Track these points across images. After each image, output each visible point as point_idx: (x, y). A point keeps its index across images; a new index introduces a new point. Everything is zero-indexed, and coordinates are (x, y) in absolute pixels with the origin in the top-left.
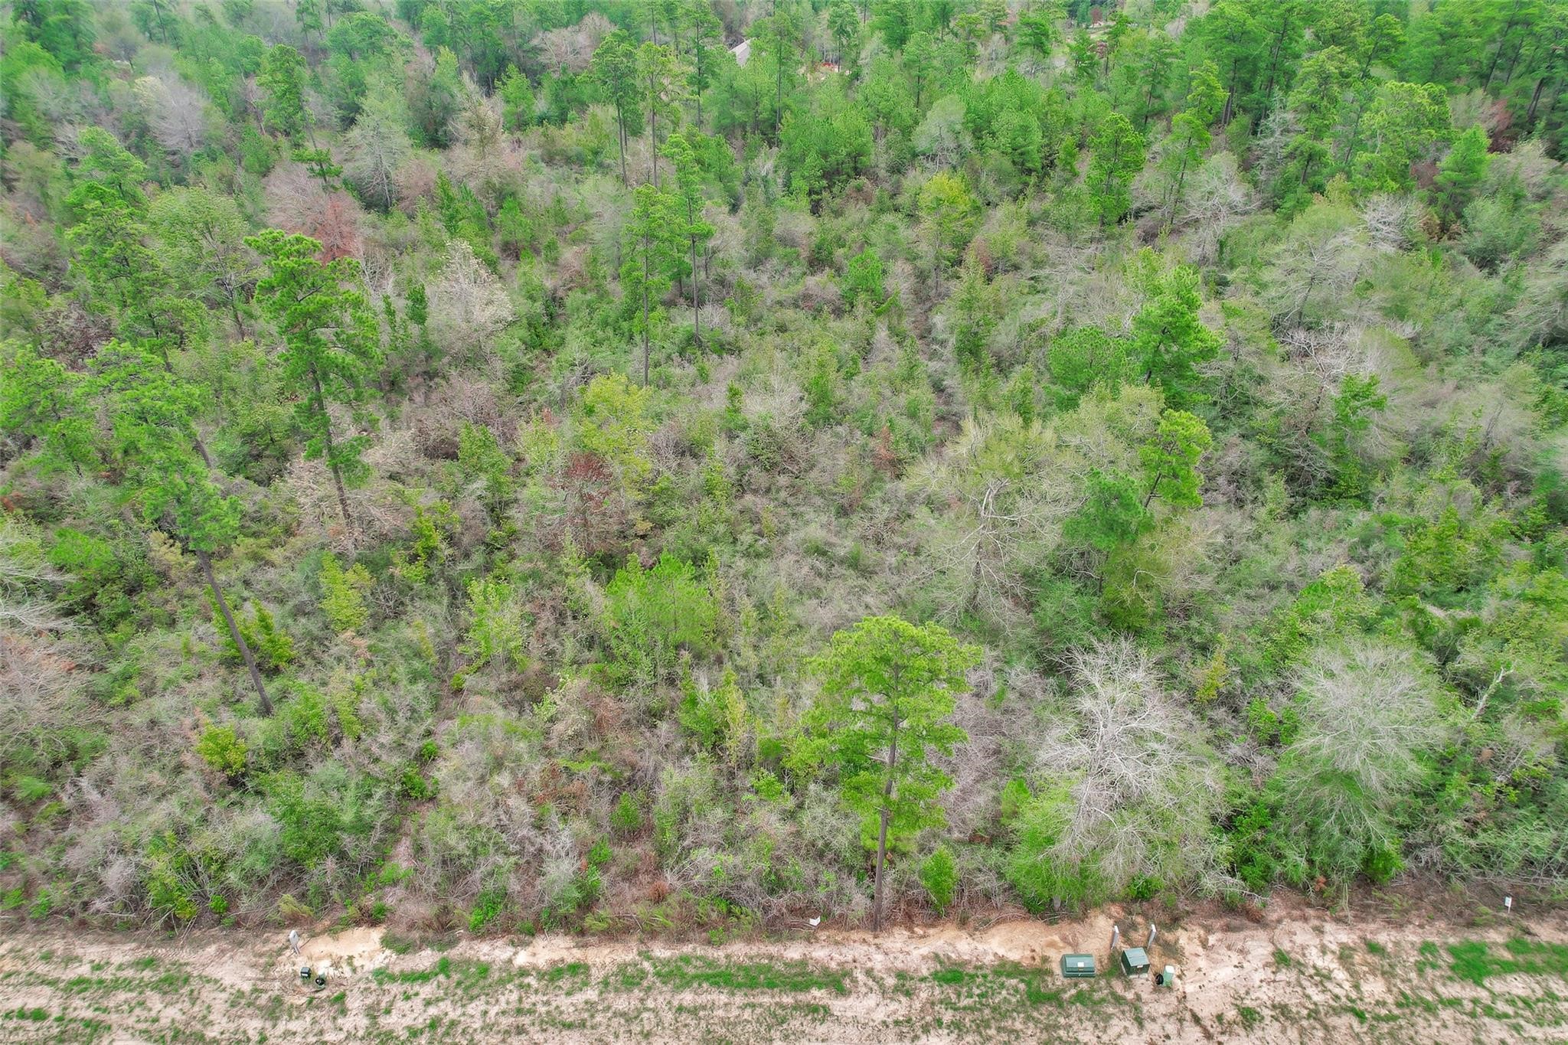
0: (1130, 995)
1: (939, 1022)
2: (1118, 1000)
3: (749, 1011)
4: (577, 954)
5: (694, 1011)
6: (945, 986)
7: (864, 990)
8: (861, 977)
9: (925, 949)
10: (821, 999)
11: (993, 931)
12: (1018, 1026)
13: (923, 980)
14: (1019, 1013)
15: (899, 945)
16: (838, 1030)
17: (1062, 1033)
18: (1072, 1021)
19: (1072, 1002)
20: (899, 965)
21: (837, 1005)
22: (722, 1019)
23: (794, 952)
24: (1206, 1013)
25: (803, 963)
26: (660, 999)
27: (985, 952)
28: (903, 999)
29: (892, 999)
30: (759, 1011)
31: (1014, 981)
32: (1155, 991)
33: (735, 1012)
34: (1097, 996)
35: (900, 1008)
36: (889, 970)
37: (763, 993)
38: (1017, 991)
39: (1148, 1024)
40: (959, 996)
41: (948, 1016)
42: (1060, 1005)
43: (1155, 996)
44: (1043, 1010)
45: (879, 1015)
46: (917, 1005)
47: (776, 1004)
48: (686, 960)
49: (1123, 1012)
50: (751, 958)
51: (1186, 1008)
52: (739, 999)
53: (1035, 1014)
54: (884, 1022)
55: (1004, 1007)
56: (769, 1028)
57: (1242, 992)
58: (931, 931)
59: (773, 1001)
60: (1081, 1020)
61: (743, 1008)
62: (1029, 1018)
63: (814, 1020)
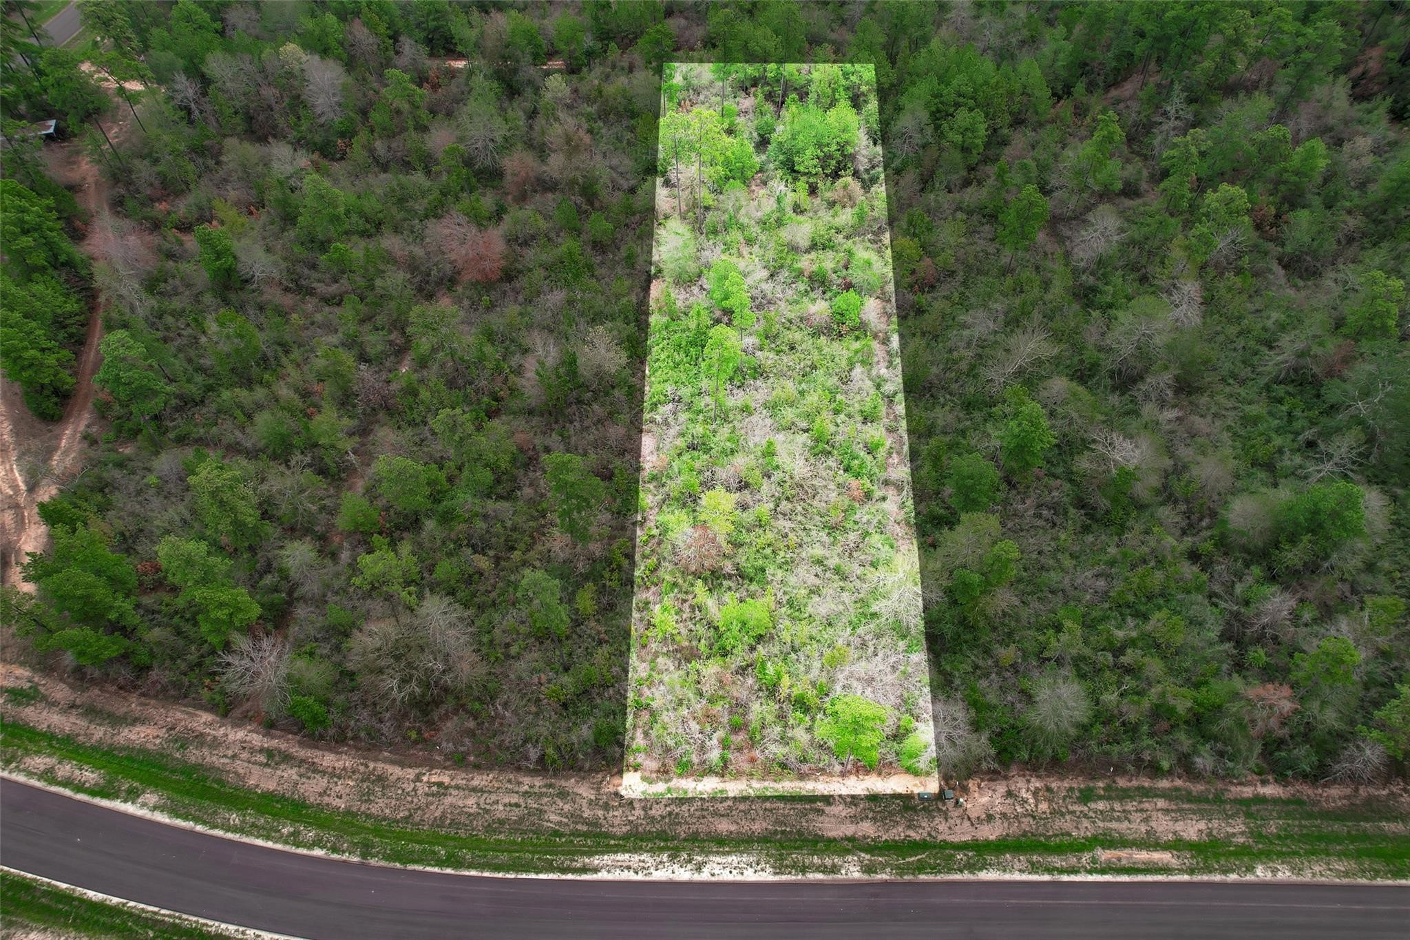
0: (944, 808)
1: (867, 817)
2: (939, 810)
3: (792, 811)
5: (771, 810)
6: (870, 802)
7: (838, 803)
8: (837, 797)
9: (863, 785)
10: (821, 806)
11: (892, 777)
12: (898, 819)
13: (862, 799)
14: (899, 814)
15: (852, 783)
16: (827, 819)
17: (915, 822)
18: (919, 818)
19: (920, 810)
20: (852, 793)
21: (827, 809)
22: (782, 814)
23: (810, 786)
24: (973, 815)
25: (814, 791)
26: (757, 805)
27: (888, 787)
28: (853, 807)
29: (849, 807)
30: (796, 811)
31: (898, 801)
33: (787, 811)
34: (931, 808)
35: (852, 810)
36: (848, 795)
37: (798, 804)
38: (899, 805)
39: (949, 819)
40: (876, 806)
41: (871, 814)
42: (916, 811)
43: (954, 809)
44: (909, 813)
45: (844, 814)
46: (859, 810)
47: (803, 808)
49: (941, 815)
50: (793, 789)
51: (966, 814)
52: (788, 806)
53: (905, 814)
54: (845, 816)
55: (893, 811)
56: (801, 817)
57: (990, 807)
58: (866, 777)
60: (923, 818)
62: (903, 816)
63: (818, 815)
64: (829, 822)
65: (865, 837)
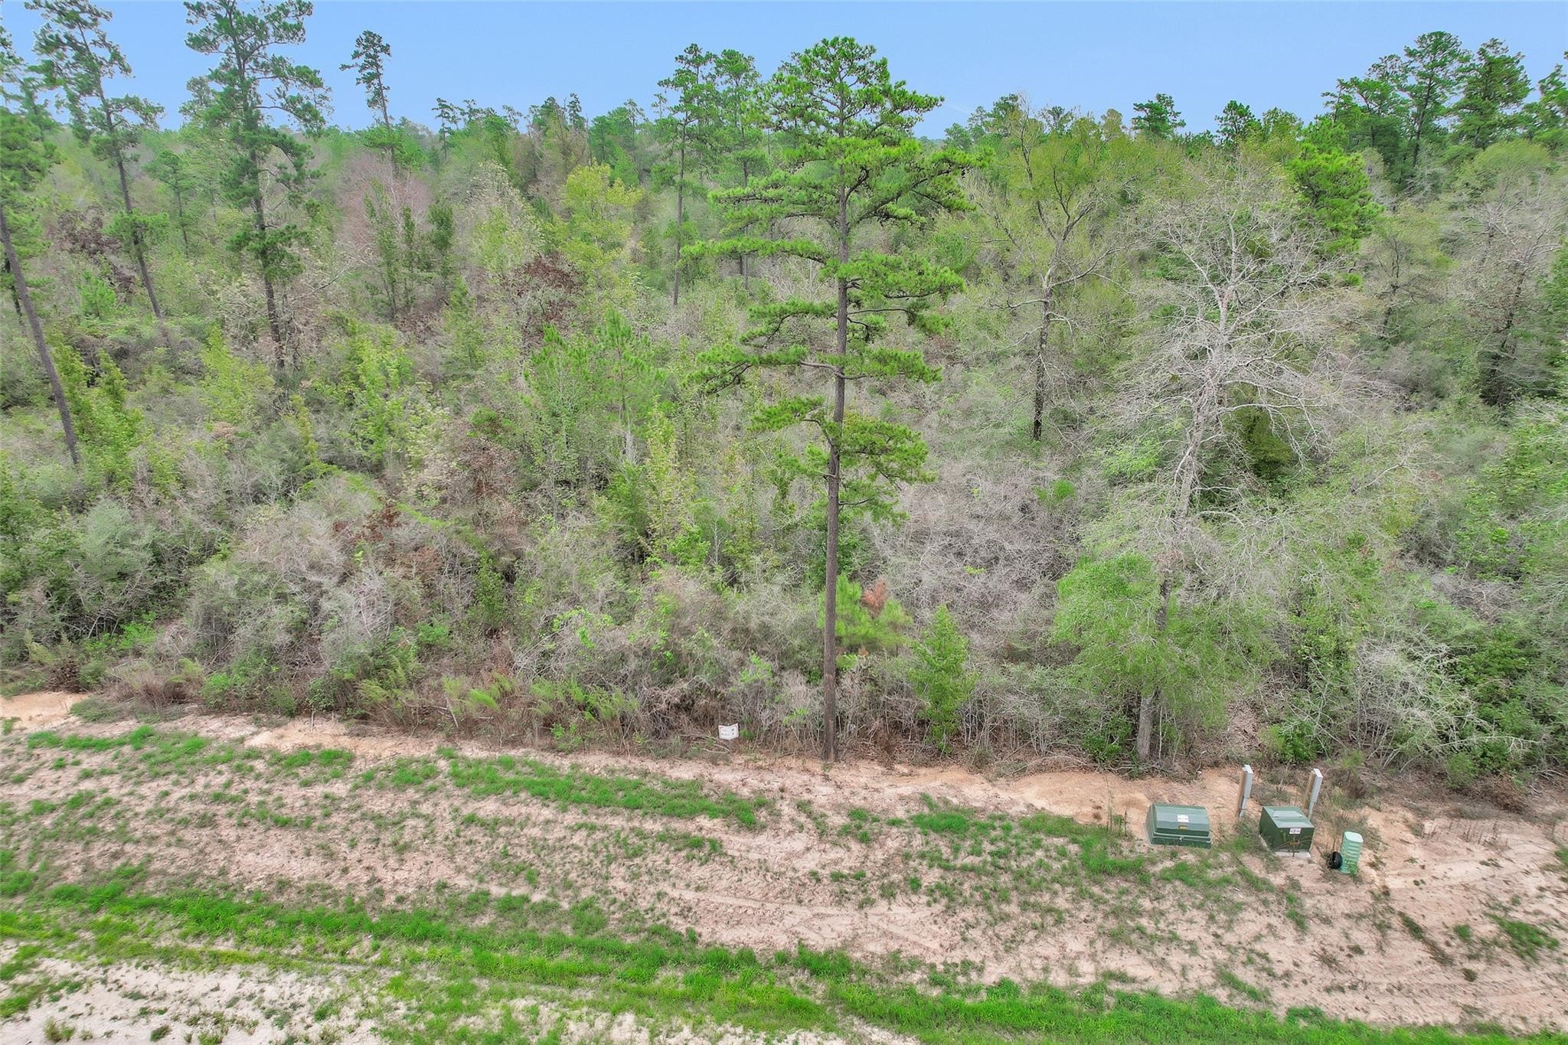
0: (1278, 880)
1: (915, 885)
2: (1254, 885)
3: (584, 833)
4: (346, 742)
5: (491, 826)
6: (933, 835)
7: (789, 827)
8: (786, 809)
9: (906, 789)
10: (711, 831)
11: (1031, 779)
12: (1061, 903)
13: (894, 823)
14: (1064, 885)
15: (863, 780)
16: (728, 876)
17: (1144, 922)
18: (1165, 905)
19: (1165, 878)
20: (857, 802)
21: (736, 843)
22: (534, 841)
23: (685, 772)
24: (1431, 921)
25: (697, 784)
26: (445, 804)
27: (1013, 802)
28: (855, 846)
29: (835, 844)
30: (599, 835)
31: (1059, 841)
32: (1325, 878)
33: (558, 832)
34: (1212, 874)
35: (848, 857)
36: (837, 808)
37: (613, 813)
38: (1063, 854)
39: (1314, 926)
40: (956, 851)
41: (931, 877)
42: (1144, 881)
43: (1328, 886)
44: (1111, 885)
45: (810, 863)
46: (879, 855)
47: (632, 829)
48: (509, 765)
49: (1265, 903)
50: (613, 772)
51: (1391, 910)
52: (572, 817)
53: (1096, 890)
54: (814, 874)
55: (1037, 875)
56: (610, 860)
57: (1504, 899)
58: (923, 771)
59: (627, 825)
60: (1181, 906)
61: (575, 829)
62: (1082, 894)
63: (689, 858)
64: (733, 890)
65: (895, 963)
